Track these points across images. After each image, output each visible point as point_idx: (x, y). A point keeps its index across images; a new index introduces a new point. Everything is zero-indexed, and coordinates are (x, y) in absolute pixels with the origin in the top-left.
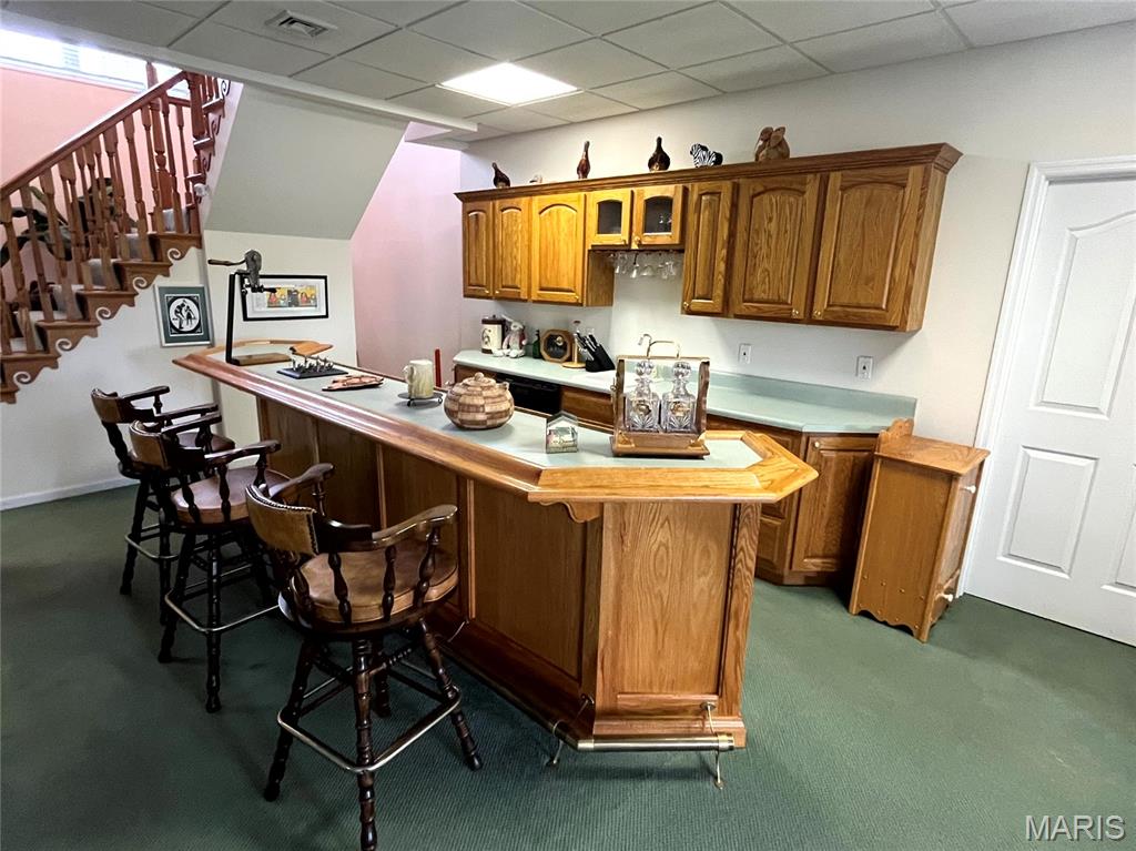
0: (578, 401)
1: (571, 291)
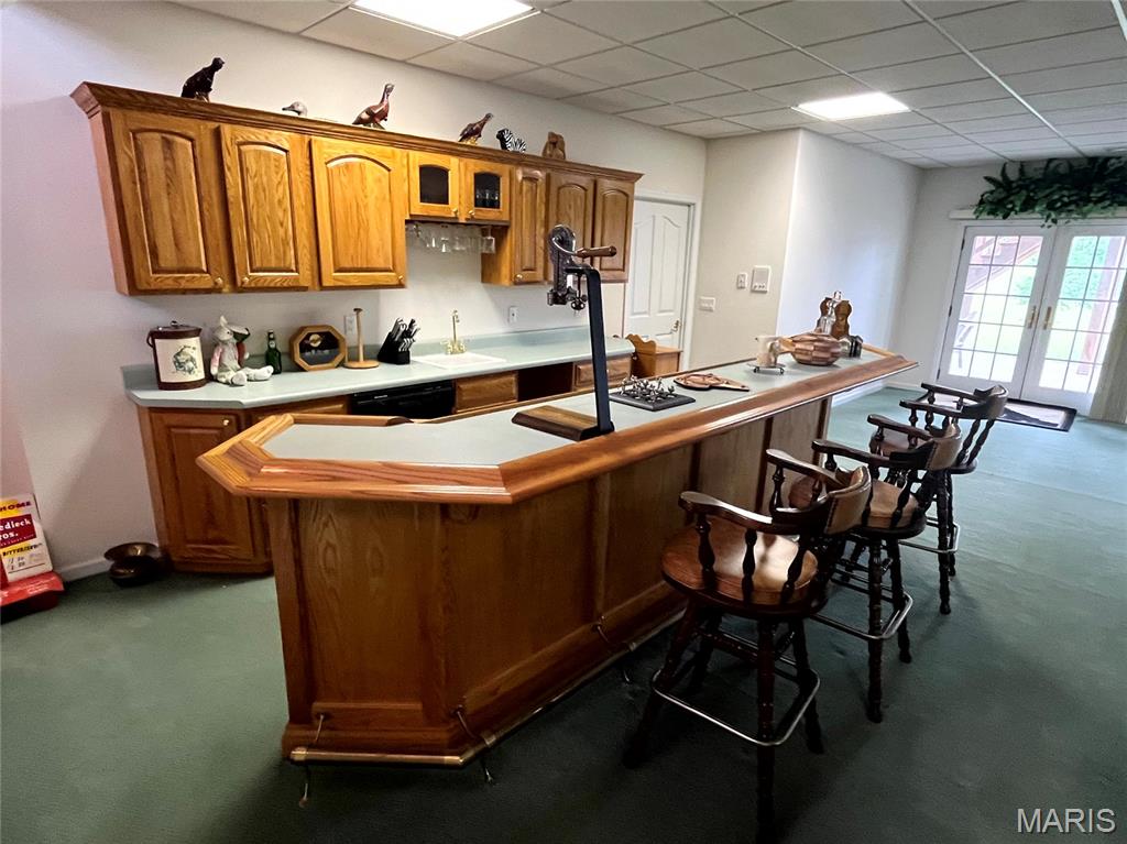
0: (478, 390)
1: (391, 271)
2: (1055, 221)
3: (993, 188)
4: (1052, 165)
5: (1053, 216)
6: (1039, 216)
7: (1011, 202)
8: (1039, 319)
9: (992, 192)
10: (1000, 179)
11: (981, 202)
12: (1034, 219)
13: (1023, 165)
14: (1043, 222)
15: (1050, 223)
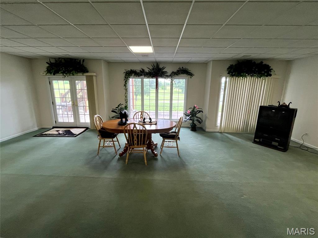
3: (48, 66)
4: (60, 59)
8: (75, 103)
10: (49, 63)
12: (60, 75)
13: (56, 59)
14: (62, 76)
15: (64, 77)
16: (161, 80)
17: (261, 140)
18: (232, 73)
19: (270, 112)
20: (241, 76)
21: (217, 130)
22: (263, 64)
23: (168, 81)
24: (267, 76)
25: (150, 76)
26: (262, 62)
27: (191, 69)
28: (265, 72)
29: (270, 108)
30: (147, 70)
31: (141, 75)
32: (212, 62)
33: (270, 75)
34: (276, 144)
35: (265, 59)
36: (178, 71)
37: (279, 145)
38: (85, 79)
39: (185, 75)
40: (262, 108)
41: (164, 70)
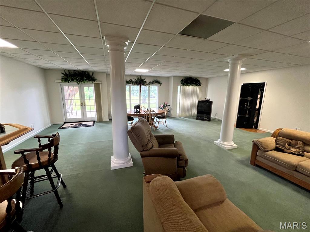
2: (79, 84)
3: (64, 75)
4: (75, 71)
5: (78, 82)
6: (75, 82)
7: (69, 79)
8: (83, 104)
9: (64, 76)
10: (65, 73)
11: (62, 79)
12: (75, 83)
13: (69, 71)
14: (77, 84)
15: (78, 84)
16: (142, 87)
17: (200, 118)
18: (184, 84)
19: (202, 104)
20: (188, 85)
21: (178, 116)
22: (197, 79)
23: (147, 87)
24: (199, 86)
25: (136, 84)
26: (196, 78)
27: (161, 81)
28: (198, 84)
29: (202, 101)
30: (134, 80)
31: (130, 83)
32: (173, 78)
33: (200, 85)
34: (206, 118)
35: (198, 77)
36: (153, 81)
37: (207, 119)
38: (94, 85)
39: (157, 84)
40: (199, 102)
41: (145, 81)
